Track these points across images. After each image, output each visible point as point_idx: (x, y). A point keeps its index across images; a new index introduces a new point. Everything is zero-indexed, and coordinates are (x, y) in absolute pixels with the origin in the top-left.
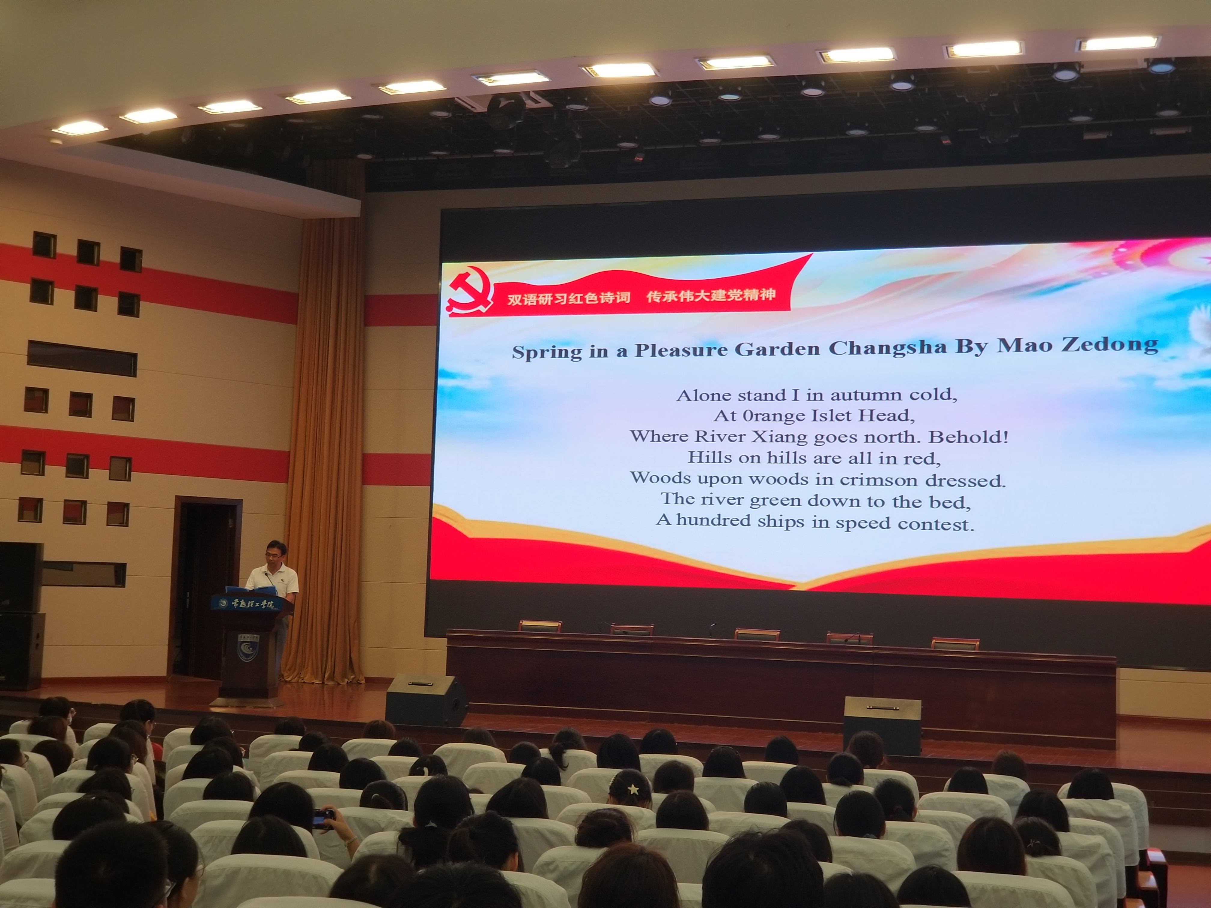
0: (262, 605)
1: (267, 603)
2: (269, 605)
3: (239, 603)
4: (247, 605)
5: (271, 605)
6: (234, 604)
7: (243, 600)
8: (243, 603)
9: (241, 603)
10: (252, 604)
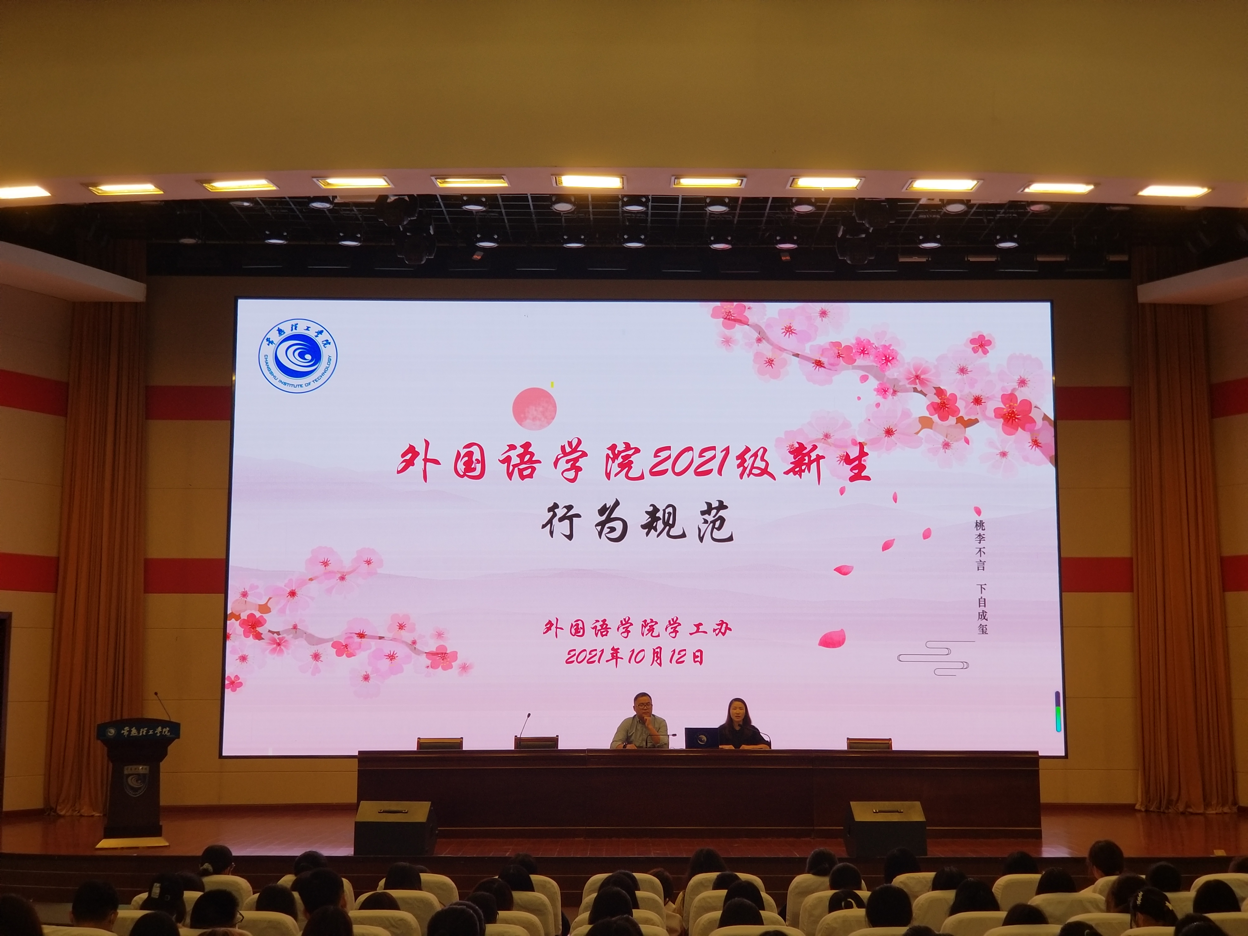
0: (156, 732)
1: (162, 729)
2: (165, 732)
3: (130, 731)
4: (139, 733)
5: (166, 732)
6: (124, 733)
7: (134, 728)
8: (134, 731)
9: (131, 731)
10: (145, 732)
